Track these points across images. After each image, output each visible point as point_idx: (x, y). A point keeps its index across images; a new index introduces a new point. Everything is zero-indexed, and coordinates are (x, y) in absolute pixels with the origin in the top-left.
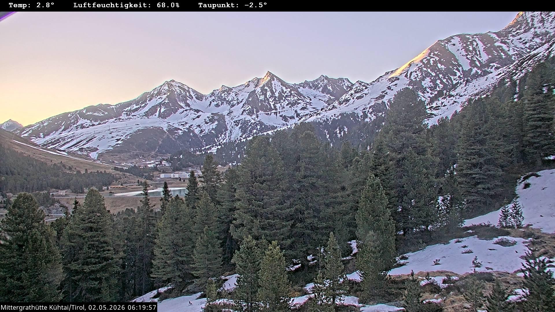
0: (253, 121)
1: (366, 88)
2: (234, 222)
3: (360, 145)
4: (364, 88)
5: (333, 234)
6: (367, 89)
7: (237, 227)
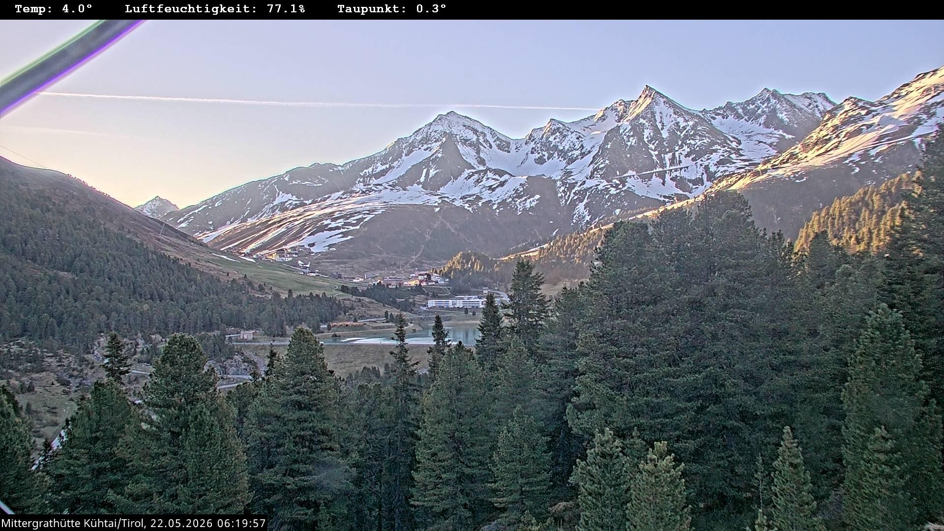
0: (613, 191)
1: (867, 114)
2: (574, 399)
3: (853, 239)
4: (863, 112)
5: (790, 430)
6: (870, 115)
7: (579, 408)
